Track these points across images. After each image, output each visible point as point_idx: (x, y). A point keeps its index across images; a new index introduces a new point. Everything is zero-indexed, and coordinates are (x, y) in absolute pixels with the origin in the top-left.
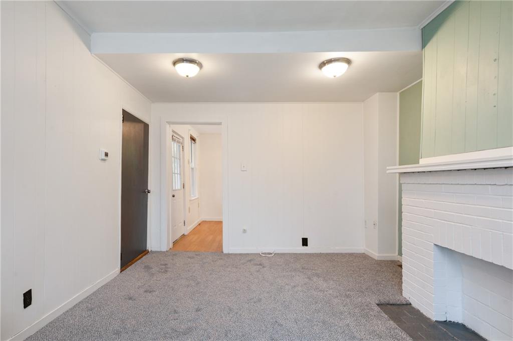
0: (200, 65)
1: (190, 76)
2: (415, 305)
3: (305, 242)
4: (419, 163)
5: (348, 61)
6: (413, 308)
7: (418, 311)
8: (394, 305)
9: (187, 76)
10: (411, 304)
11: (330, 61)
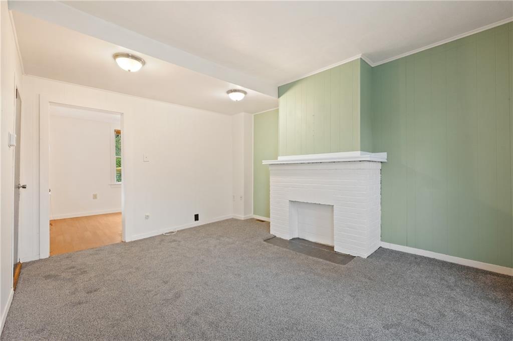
0: (144, 63)
1: (131, 71)
2: (277, 236)
3: (197, 217)
4: (277, 159)
5: (245, 93)
6: (278, 238)
7: (280, 238)
8: (269, 239)
9: (129, 71)
10: (275, 236)
11: (235, 91)
